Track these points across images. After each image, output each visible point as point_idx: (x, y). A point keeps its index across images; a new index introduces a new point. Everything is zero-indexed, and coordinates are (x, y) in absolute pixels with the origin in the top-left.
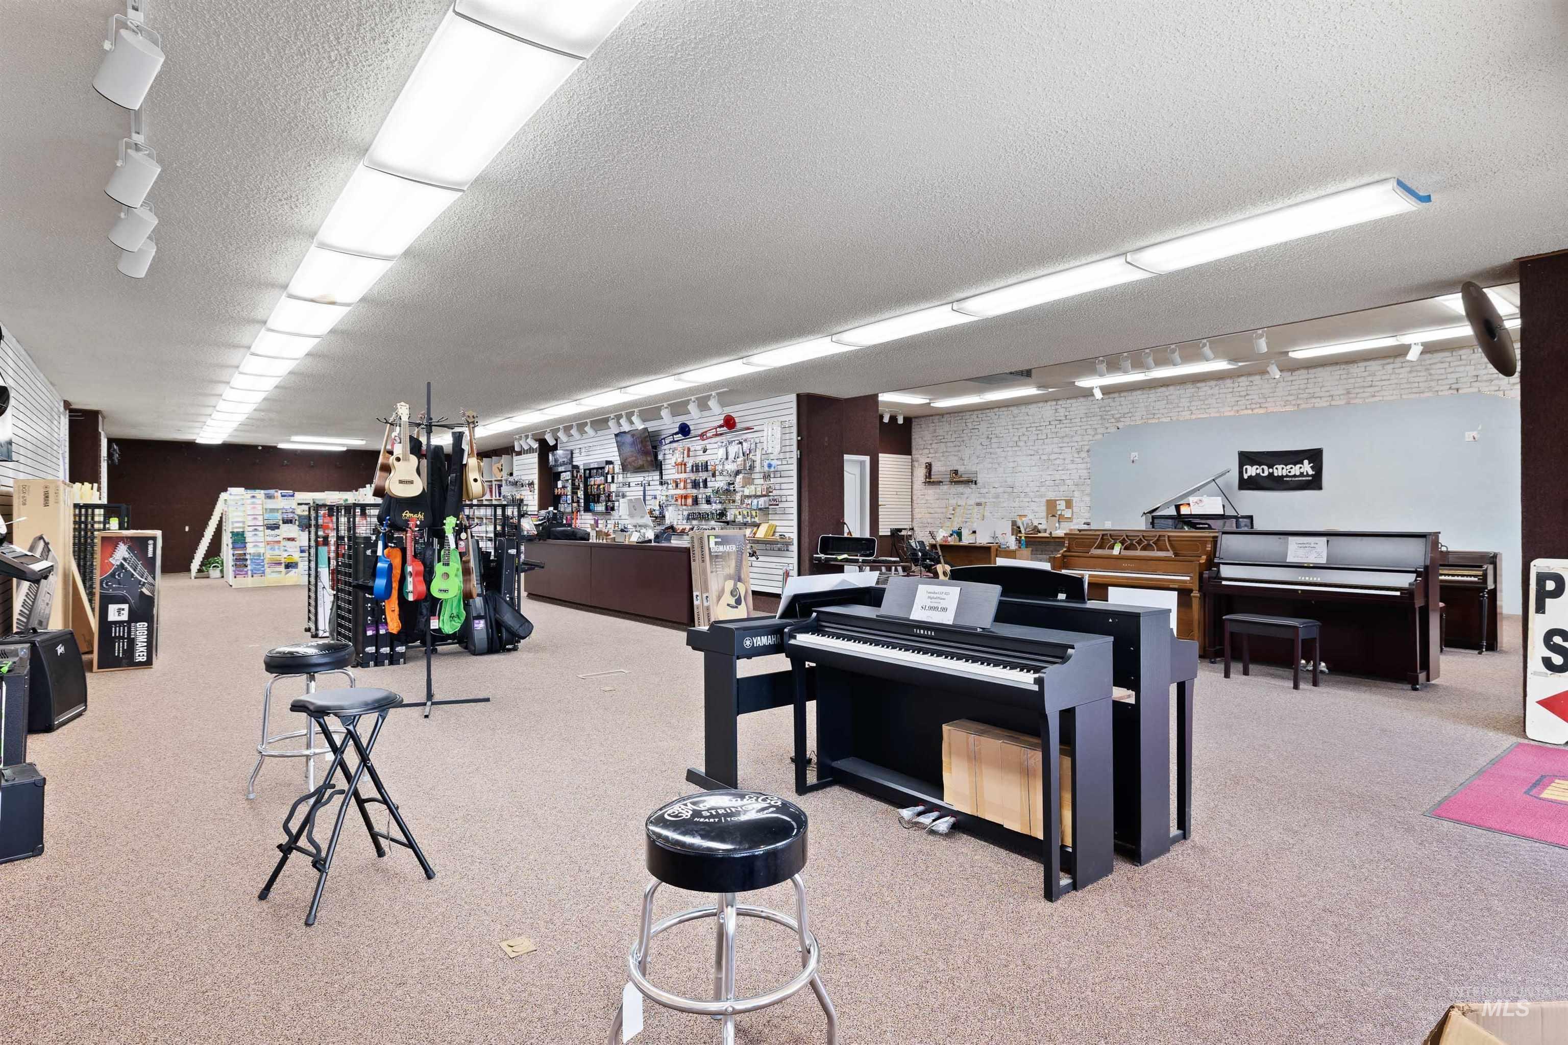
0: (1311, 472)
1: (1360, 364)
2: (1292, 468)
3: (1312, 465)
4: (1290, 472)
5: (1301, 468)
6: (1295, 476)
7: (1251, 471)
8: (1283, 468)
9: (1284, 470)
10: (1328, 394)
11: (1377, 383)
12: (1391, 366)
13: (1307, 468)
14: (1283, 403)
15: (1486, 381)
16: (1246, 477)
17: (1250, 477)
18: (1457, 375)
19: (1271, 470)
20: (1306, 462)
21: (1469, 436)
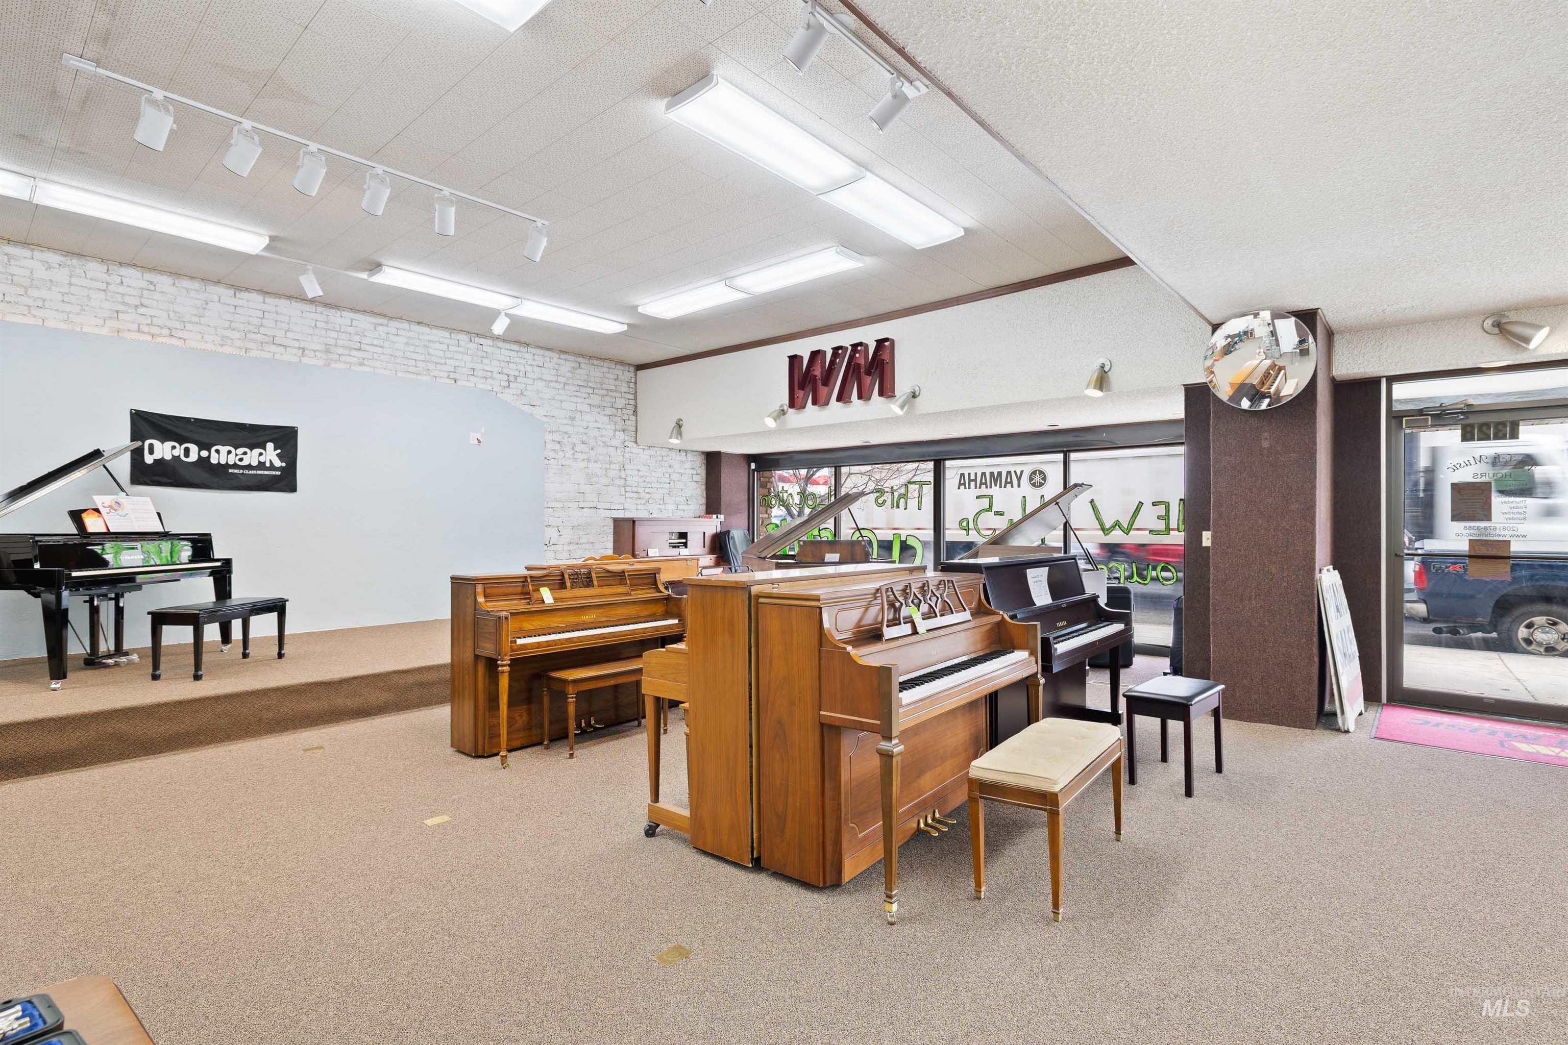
0: (278, 463)
1: (344, 314)
2: (245, 453)
3: (279, 451)
4: (241, 460)
5: (261, 454)
6: (249, 467)
7: (164, 450)
8: (229, 452)
9: (232, 456)
10: (297, 344)
11: (368, 348)
12: (386, 329)
13: (271, 454)
14: (218, 339)
15: (482, 378)
16: (149, 459)
17: (159, 462)
18: (457, 363)
19: (204, 454)
20: (270, 446)
21: (473, 437)
